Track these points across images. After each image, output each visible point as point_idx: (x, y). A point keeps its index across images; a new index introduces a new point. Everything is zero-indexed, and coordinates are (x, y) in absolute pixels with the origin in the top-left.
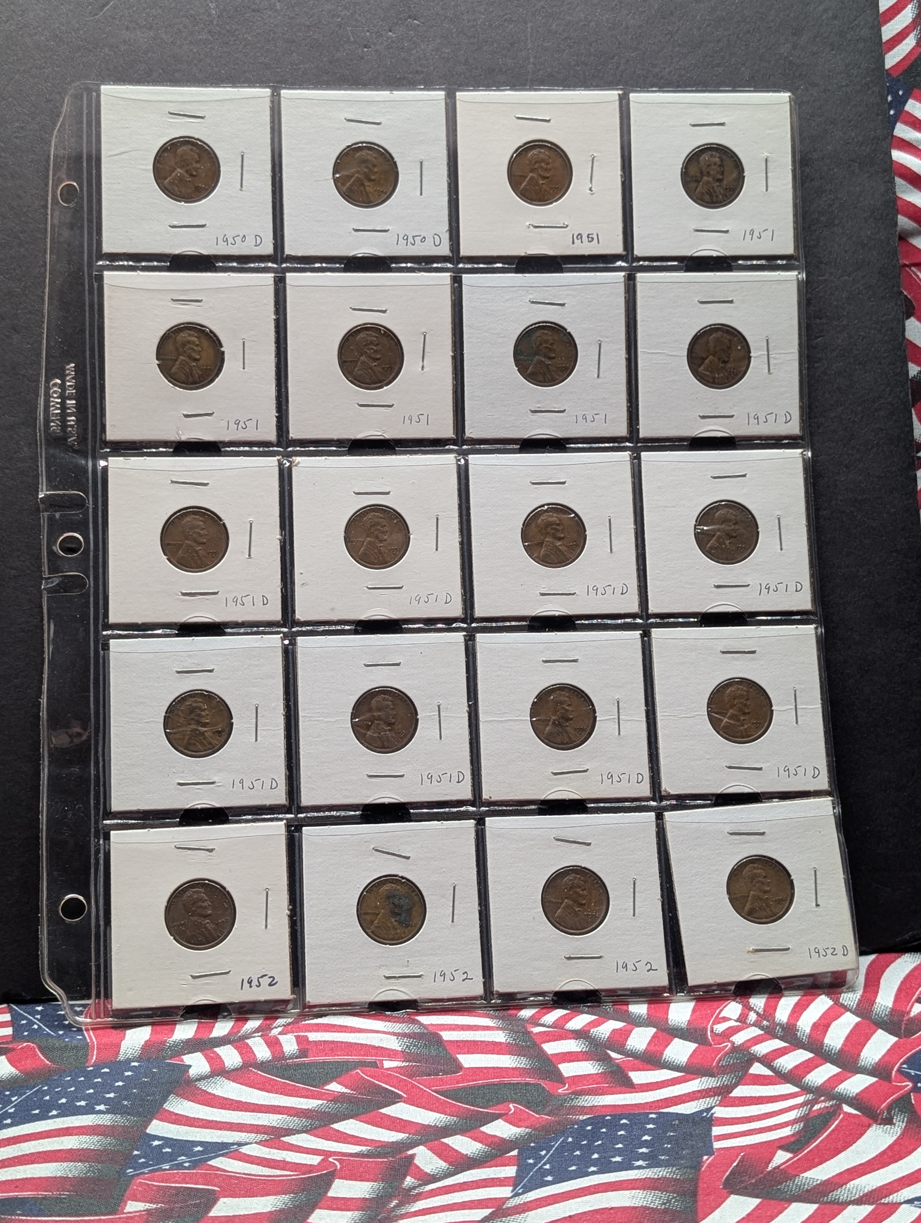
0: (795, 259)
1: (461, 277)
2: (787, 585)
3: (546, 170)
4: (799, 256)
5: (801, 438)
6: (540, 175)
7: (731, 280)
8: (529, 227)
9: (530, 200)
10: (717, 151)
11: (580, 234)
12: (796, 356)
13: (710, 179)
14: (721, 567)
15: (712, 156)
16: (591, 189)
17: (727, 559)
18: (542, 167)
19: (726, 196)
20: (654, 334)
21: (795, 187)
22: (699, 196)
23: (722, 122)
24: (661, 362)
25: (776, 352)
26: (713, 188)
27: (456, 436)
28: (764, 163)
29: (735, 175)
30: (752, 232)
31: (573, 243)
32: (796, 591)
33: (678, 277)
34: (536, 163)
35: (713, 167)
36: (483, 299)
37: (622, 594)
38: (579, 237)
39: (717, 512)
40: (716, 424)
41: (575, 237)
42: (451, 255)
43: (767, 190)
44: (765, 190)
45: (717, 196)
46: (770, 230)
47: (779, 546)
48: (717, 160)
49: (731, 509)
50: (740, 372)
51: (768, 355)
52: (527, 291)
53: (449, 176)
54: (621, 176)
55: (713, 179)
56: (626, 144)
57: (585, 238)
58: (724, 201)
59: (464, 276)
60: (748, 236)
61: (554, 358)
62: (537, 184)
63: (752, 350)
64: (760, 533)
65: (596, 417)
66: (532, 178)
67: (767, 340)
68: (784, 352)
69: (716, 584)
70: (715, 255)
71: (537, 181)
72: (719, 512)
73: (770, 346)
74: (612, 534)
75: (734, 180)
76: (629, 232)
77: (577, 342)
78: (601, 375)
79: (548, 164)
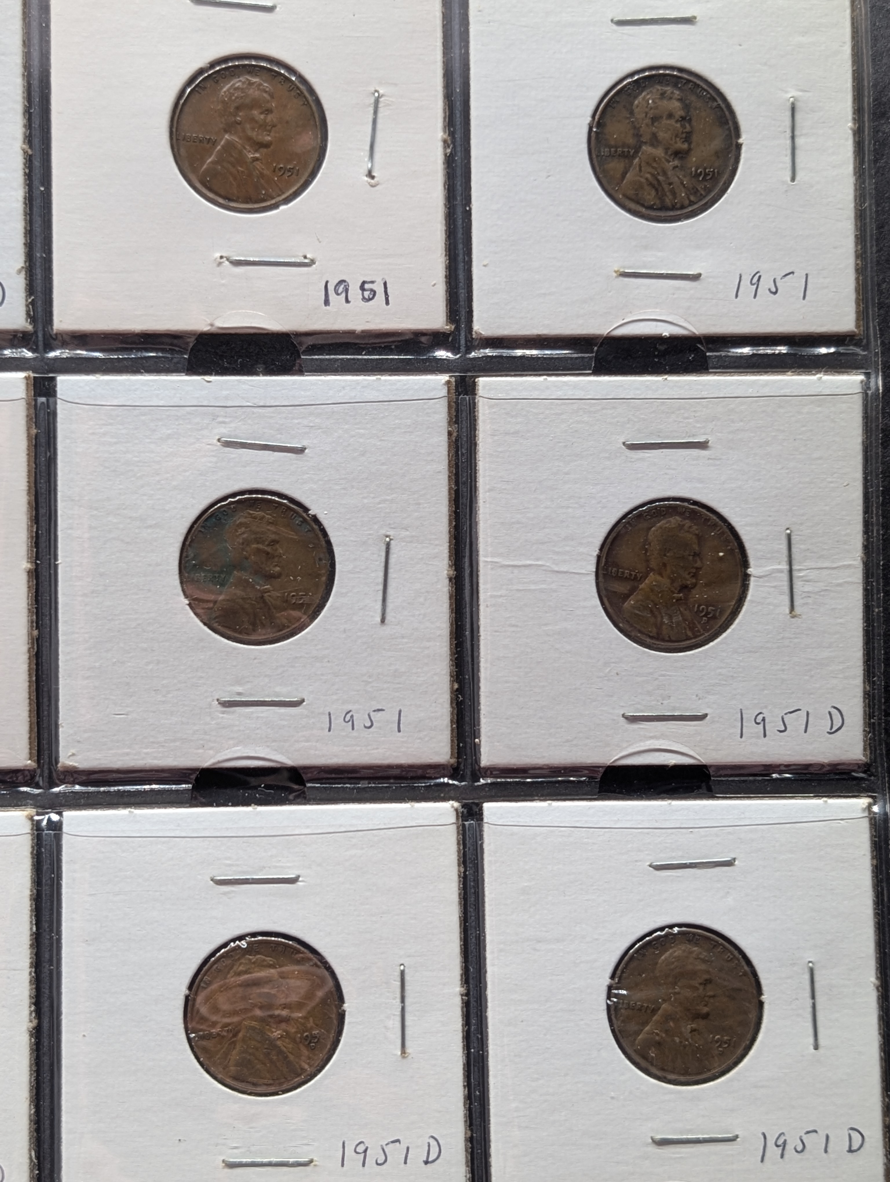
0: (858, 344)
1: (53, 379)
2: (827, 1137)
3: (263, 126)
4: (868, 337)
5: (866, 768)
6: (249, 139)
7: (704, 394)
8: (220, 264)
9: (225, 198)
10: (675, 86)
11: (342, 282)
12: (857, 575)
13: (659, 152)
14: (671, 1092)
15: (663, 95)
16: (370, 175)
17: (686, 1073)
18: (253, 120)
19: (696, 192)
20: (518, 523)
21: (860, 173)
22: (631, 193)
23: (688, 14)
24: (533, 587)
25: (808, 564)
26: (665, 173)
27: (38, 762)
28: (788, 113)
29: (717, 144)
30: (756, 280)
31: (327, 302)
32: (850, 1151)
33: (575, 386)
34: (238, 108)
35: (665, 122)
36: (104, 434)
37: (426, 1162)
38: (341, 289)
39: (661, 954)
40: (663, 736)
41: (331, 288)
42: (30, 328)
43: (793, 179)
44: (789, 179)
45: (674, 193)
46: (800, 274)
47: (811, 1040)
48: (675, 105)
49: (697, 944)
50: (722, 612)
51: (791, 571)
52: (215, 417)
53: (29, 139)
54: (445, 141)
55: (667, 150)
56: (457, 65)
57: (355, 292)
58: (691, 203)
59: (61, 379)
60: (747, 288)
61: (279, 576)
62: (241, 160)
63: (752, 561)
64: (766, 1007)
65: (375, 716)
66: (229, 146)
67: (789, 537)
68: (826, 565)
69: (659, 1137)
70: (666, 334)
71: (240, 152)
72: (667, 954)
73: (794, 550)
74: (408, 1009)
75: (717, 154)
76: (461, 276)
77: (333, 540)
78: (388, 618)
79: (269, 111)
